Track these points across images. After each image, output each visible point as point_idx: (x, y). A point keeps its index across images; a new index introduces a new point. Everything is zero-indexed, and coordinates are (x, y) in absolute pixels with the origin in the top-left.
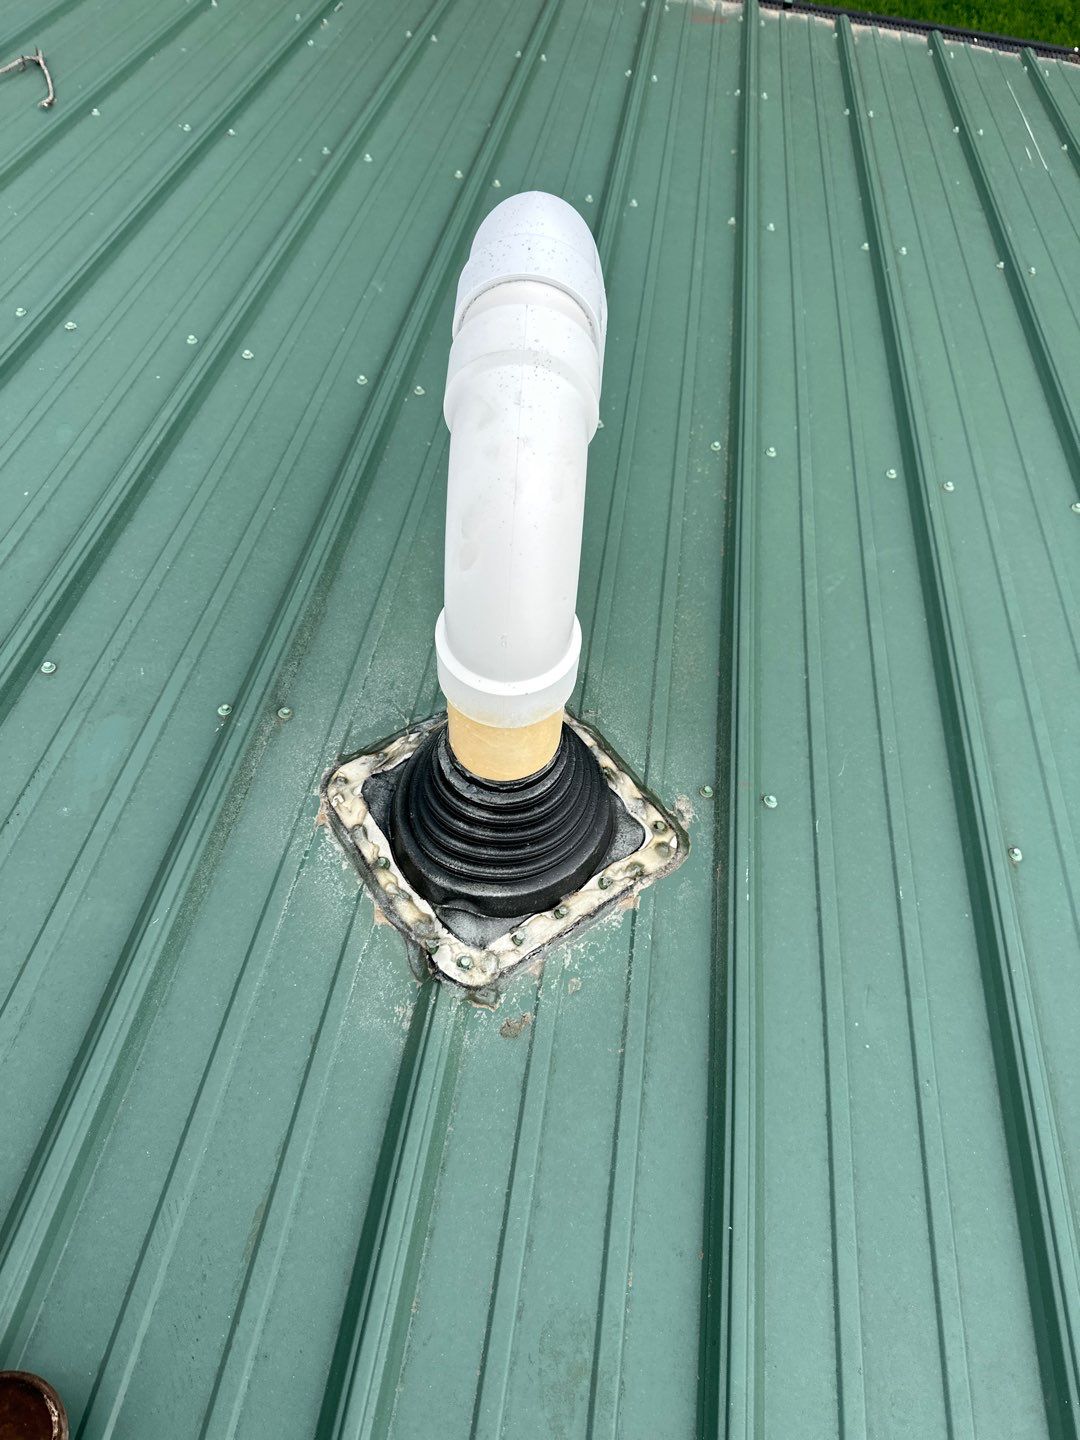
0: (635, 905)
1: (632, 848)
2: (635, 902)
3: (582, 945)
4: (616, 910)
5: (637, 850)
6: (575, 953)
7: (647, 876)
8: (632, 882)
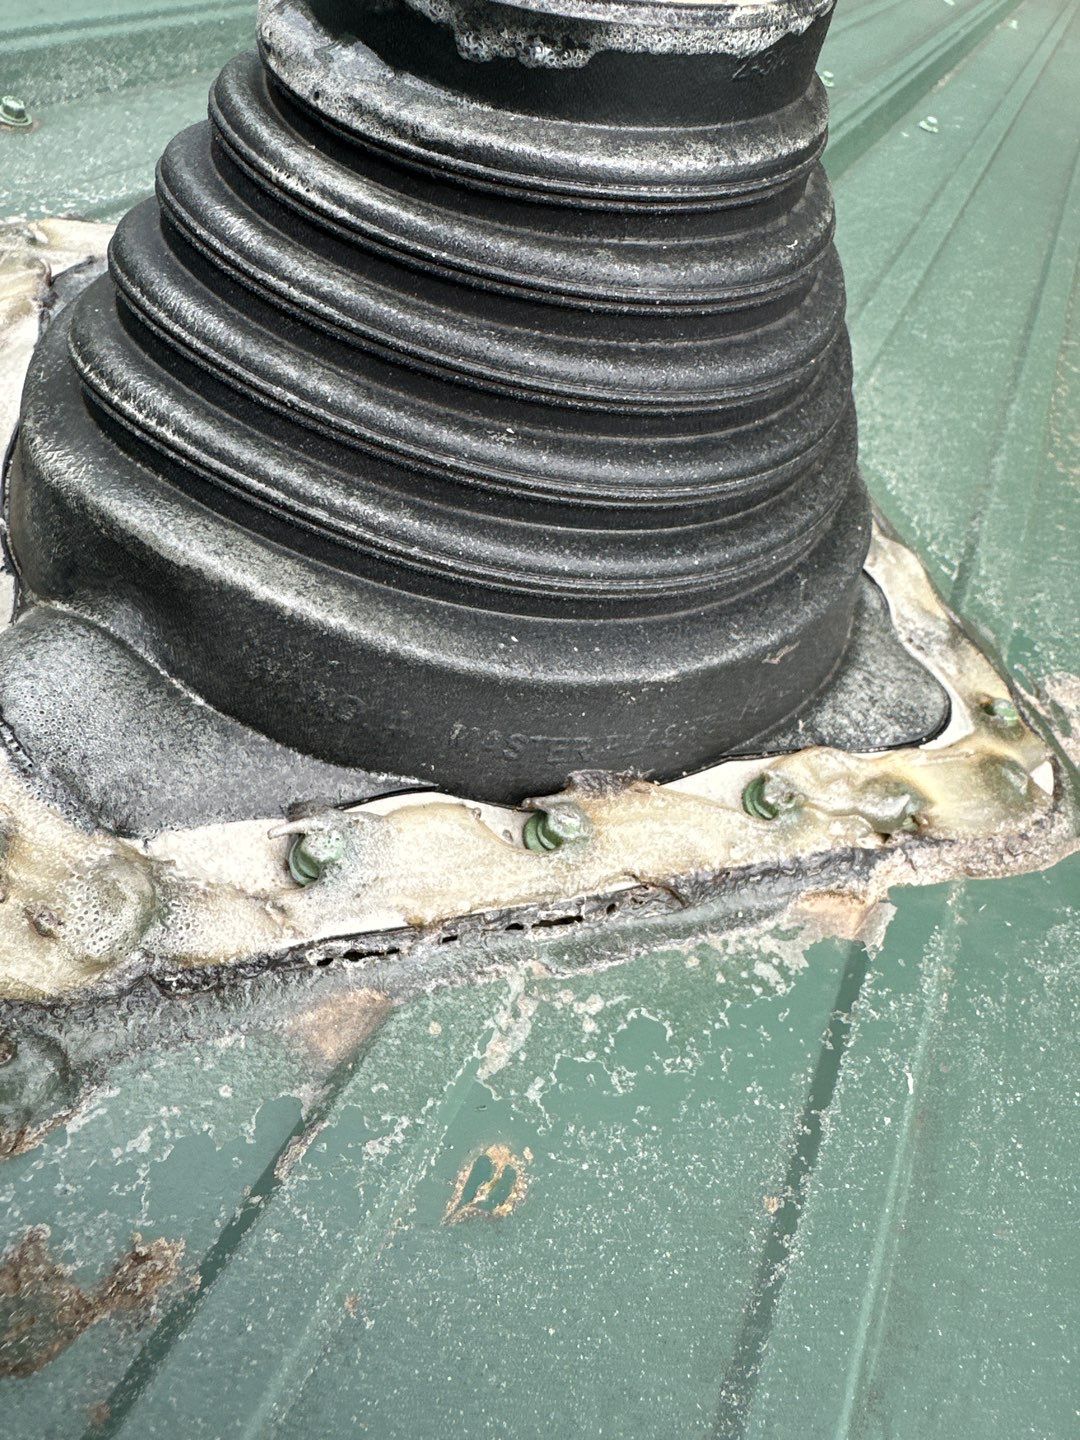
0: (867, 930)
1: (894, 731)
2: (868, 917)
3: (596, 1004)
4: (784, 920)
5: (915, 744)
6: (553, 1027)
7: (937, 842)
8: (873, 843)
